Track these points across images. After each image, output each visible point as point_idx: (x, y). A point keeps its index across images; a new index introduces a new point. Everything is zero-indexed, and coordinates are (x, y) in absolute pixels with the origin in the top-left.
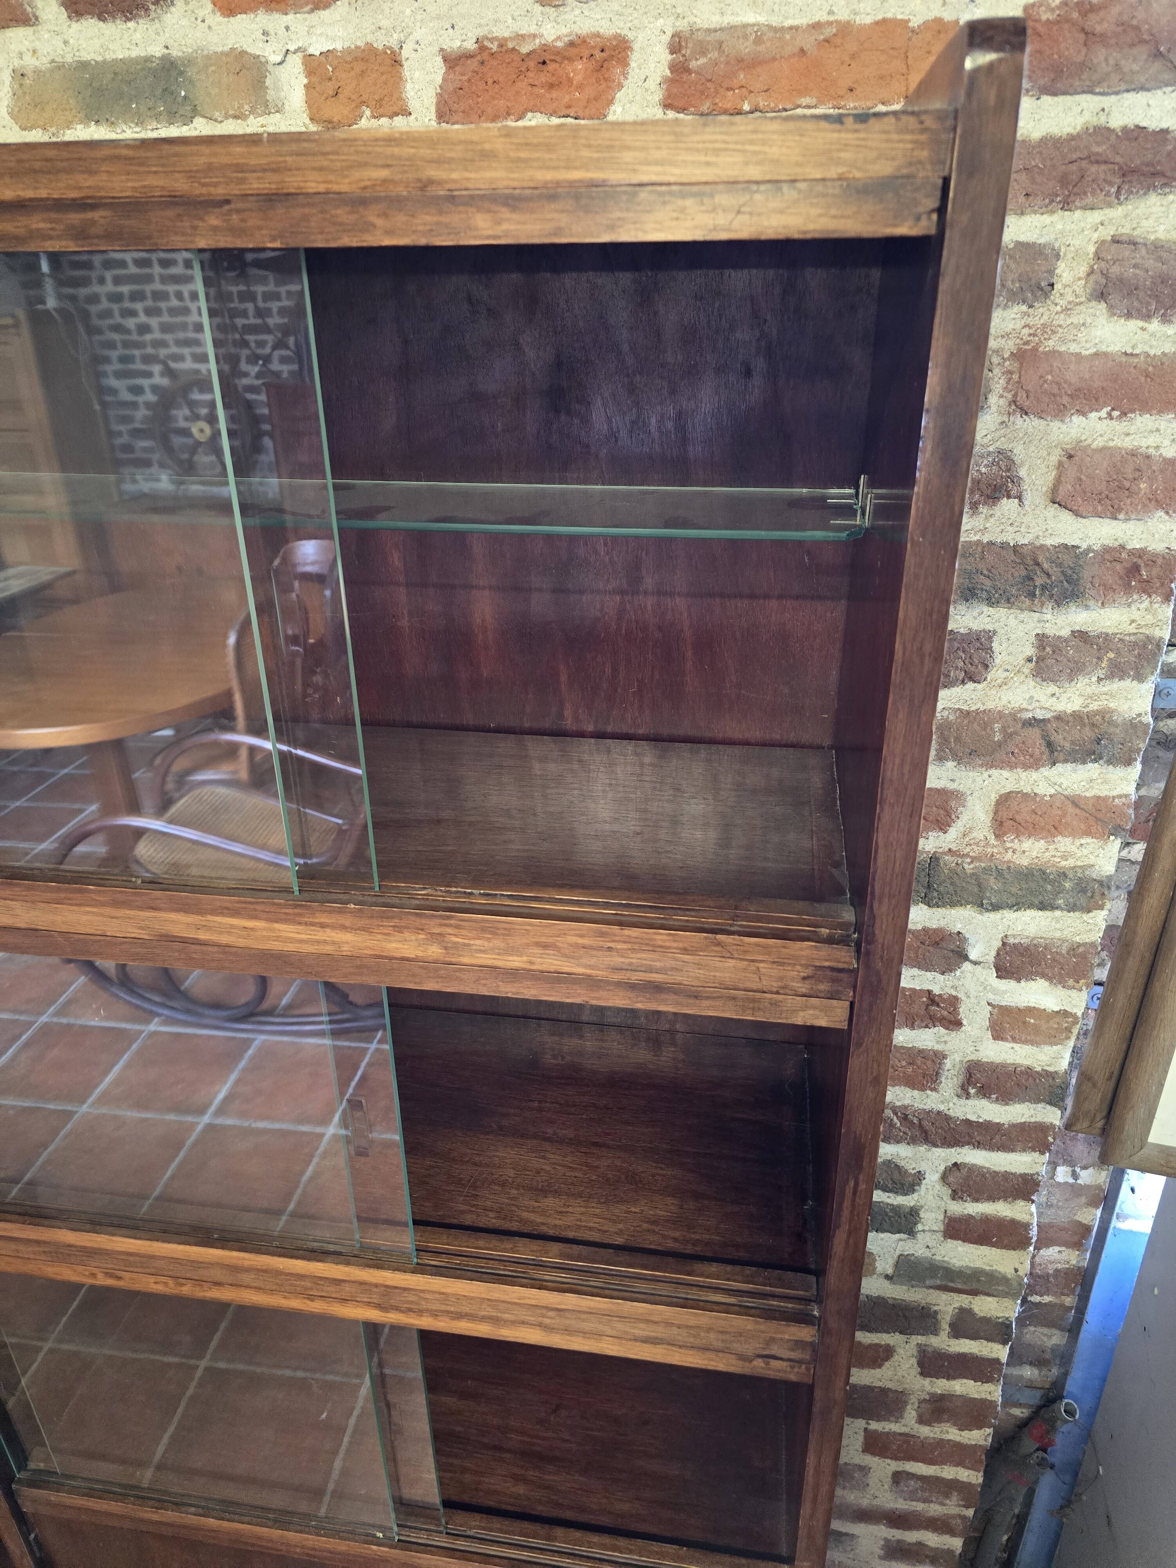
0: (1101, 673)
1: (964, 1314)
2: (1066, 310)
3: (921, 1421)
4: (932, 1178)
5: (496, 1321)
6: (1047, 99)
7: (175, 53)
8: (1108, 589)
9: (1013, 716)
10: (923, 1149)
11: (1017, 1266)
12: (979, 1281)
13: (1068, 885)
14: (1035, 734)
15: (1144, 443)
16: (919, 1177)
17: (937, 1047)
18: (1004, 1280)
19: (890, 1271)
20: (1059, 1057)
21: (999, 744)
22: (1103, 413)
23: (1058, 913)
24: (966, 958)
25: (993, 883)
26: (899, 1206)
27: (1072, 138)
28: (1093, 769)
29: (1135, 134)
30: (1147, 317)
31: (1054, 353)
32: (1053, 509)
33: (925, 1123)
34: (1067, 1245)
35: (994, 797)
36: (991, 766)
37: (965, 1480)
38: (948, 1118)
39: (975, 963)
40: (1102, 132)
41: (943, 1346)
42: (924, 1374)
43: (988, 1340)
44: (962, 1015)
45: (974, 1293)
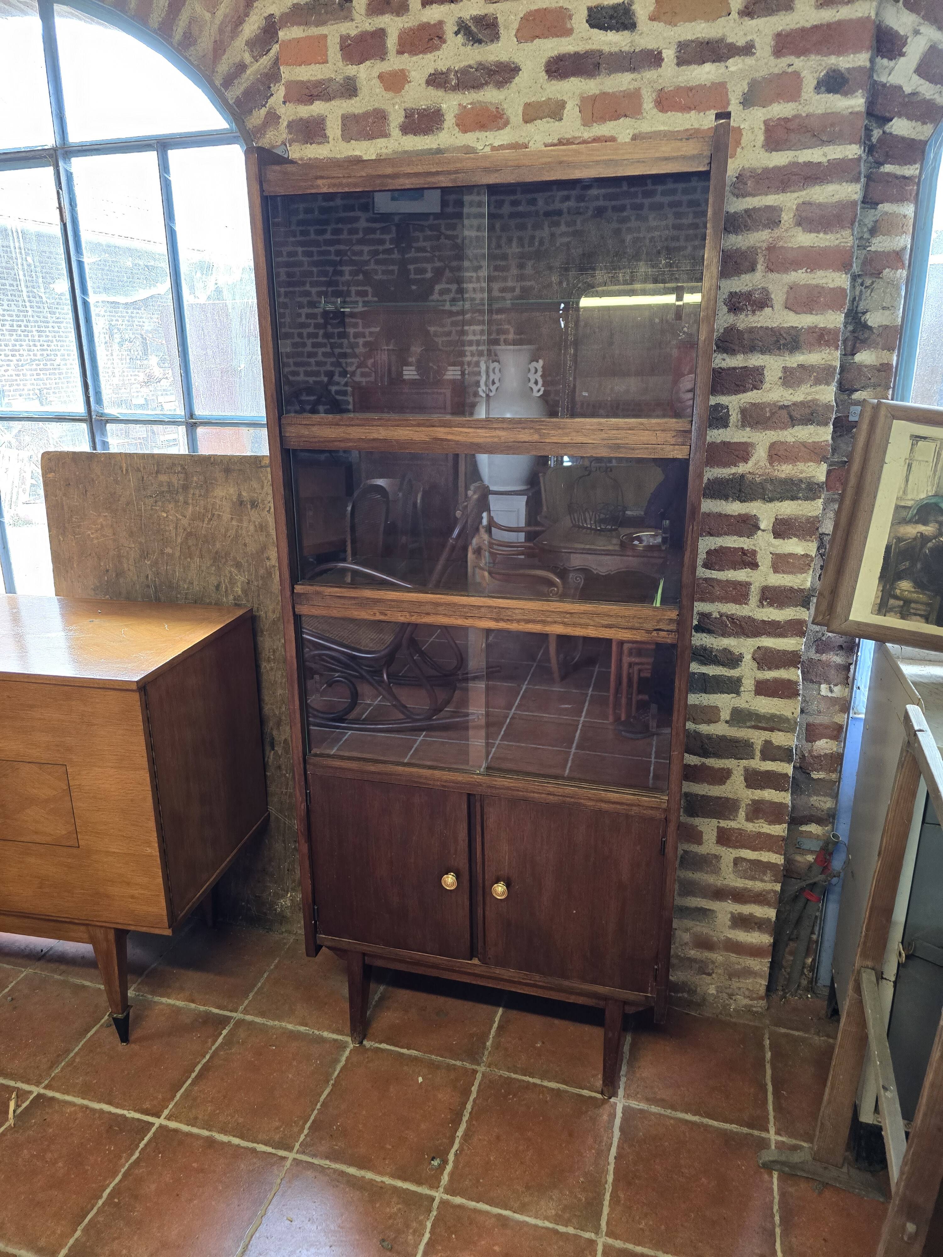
0: (811, 383)
1: (768, 744)
2: (786, 230)
3: (748, 819)
4: (748, 657)
5: (544, 622)
6: (774, 153)
7: (442, 147)
8: (812, 345)
9: (774, 404)
10: (742, 640)
11: (794, 711)
12: (774, 721)
13: (803, 486)
14: (784, 413)
15: (821, 282)
16: (740, 657)
17: (747, 580)
18: (787, 720)
19: (728, 718)
20: (805, 580)
21: (769, 418)
22: (804, 270)
23: (800, 502)
24: (759, 529)
25: (769, 487)
26: (731, 677)
27: (784, 167)
28: (811, 428)
29: (809, 164)
30: (818, 232)
31: (782, 247)
32: (786, 312)
33: (743, 623)
34: (831, 738)
35: (768, 444)
36: (766, 429)
37: (773, 861)
38: (754, 620)
39: (763, 531)
40: (795, 164)
41: (757, 766)
42: (748, 786)
43: (781, 761)
44: (758, 560)
45: (772, 730)
